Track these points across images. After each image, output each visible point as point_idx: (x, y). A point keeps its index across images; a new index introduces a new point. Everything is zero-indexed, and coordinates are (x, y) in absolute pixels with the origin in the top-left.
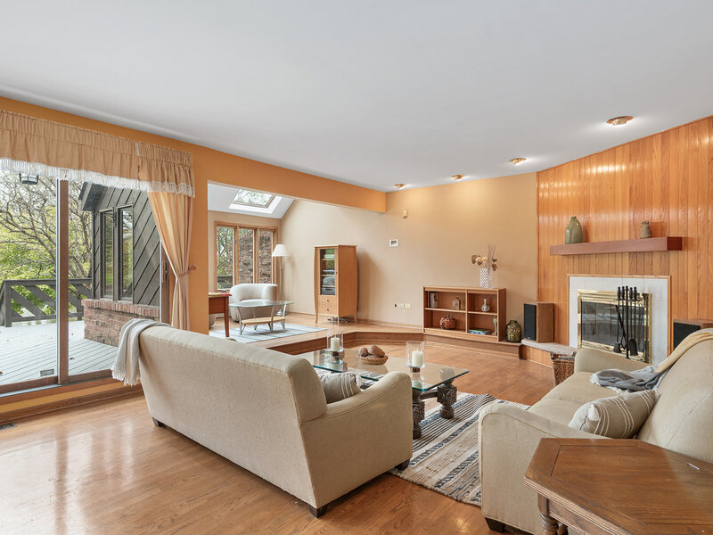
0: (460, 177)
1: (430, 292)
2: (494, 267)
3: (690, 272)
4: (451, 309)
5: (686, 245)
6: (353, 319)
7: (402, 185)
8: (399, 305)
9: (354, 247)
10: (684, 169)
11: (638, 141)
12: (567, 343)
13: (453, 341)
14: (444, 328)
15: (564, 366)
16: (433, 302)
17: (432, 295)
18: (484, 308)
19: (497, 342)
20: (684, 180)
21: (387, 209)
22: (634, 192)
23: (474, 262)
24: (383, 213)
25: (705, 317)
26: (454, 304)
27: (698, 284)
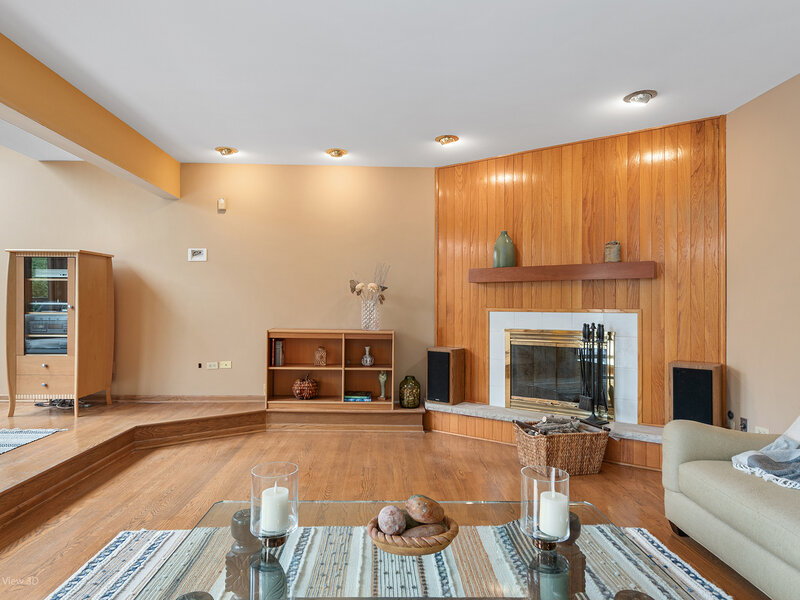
0: (339, 153)
1: (277, 339)
2: (382, 299)
3: (667, 304)
4: (312, 365)
5: (663, 272)
6: (104, 397)
7: (229, 151)
8: (207, 365)
9: (108, 258)
10: (659, 181)
11: (594, 142)
12: (485, 401)
13: (321, 417)
14: (302, 398)
15: (558, 442)
16: (280, 356)
17: (279, 346)
18: (367, 360)
19: (392, 411)
20: (658, 194)
21: (183, 192)
22: (589, 205)
23: (353, 290)
24: (176, 199)
25: (688, 358)
26: (318, 356)
27: (679, 319)
